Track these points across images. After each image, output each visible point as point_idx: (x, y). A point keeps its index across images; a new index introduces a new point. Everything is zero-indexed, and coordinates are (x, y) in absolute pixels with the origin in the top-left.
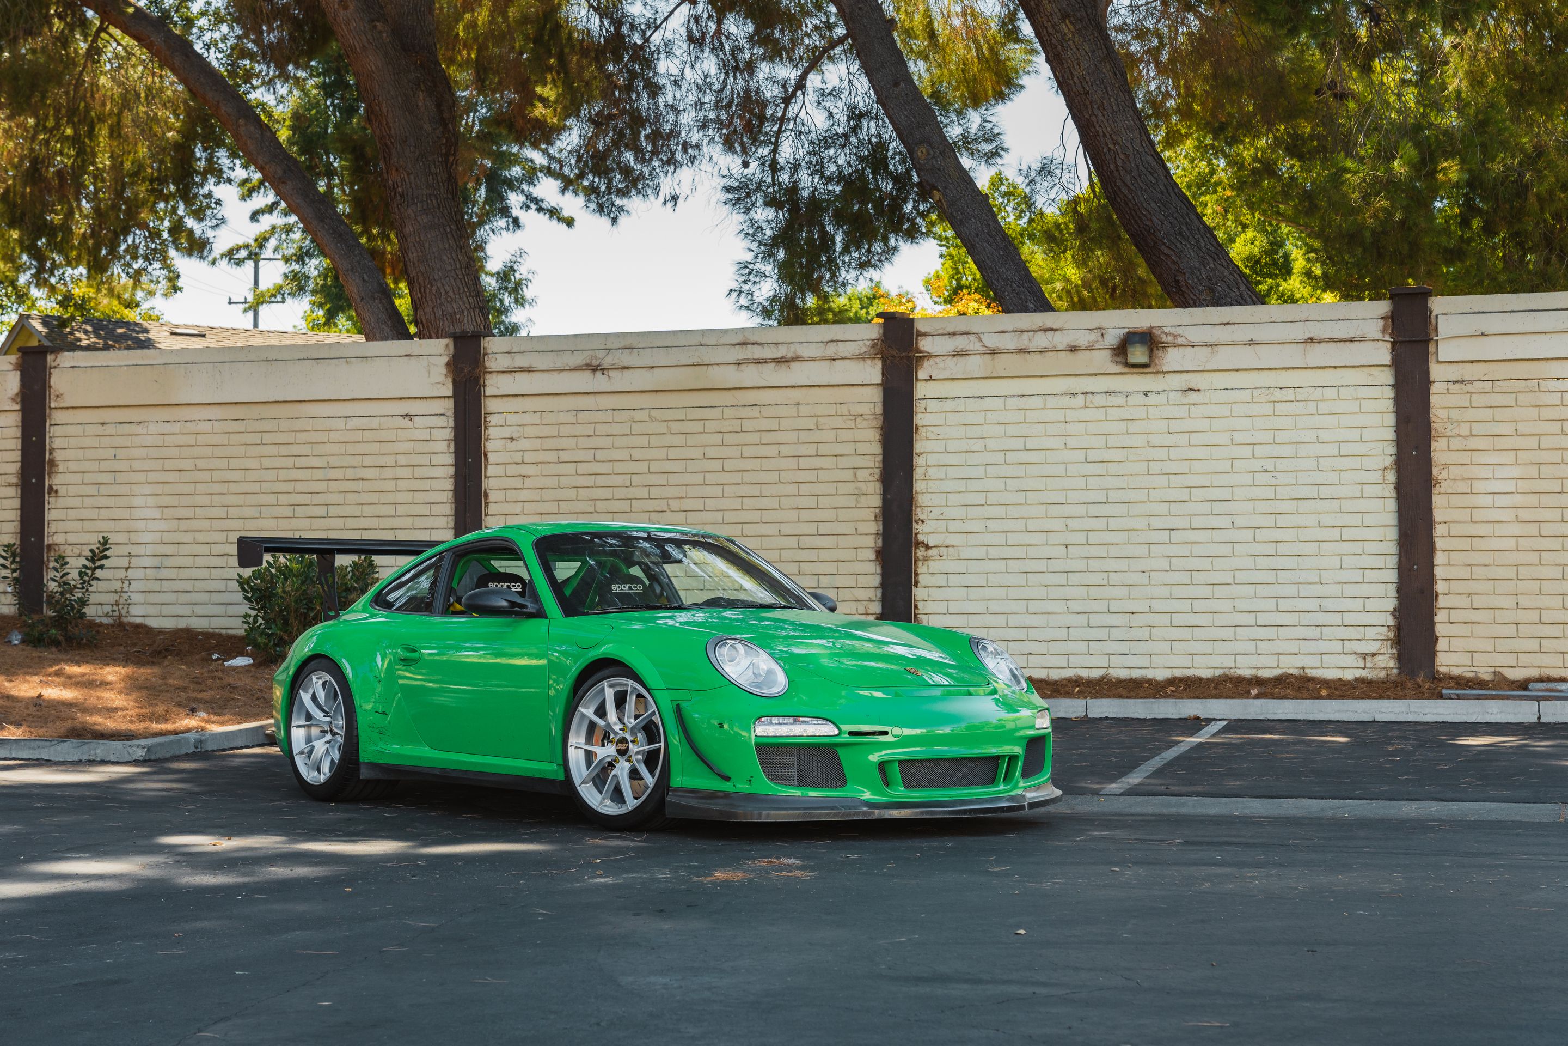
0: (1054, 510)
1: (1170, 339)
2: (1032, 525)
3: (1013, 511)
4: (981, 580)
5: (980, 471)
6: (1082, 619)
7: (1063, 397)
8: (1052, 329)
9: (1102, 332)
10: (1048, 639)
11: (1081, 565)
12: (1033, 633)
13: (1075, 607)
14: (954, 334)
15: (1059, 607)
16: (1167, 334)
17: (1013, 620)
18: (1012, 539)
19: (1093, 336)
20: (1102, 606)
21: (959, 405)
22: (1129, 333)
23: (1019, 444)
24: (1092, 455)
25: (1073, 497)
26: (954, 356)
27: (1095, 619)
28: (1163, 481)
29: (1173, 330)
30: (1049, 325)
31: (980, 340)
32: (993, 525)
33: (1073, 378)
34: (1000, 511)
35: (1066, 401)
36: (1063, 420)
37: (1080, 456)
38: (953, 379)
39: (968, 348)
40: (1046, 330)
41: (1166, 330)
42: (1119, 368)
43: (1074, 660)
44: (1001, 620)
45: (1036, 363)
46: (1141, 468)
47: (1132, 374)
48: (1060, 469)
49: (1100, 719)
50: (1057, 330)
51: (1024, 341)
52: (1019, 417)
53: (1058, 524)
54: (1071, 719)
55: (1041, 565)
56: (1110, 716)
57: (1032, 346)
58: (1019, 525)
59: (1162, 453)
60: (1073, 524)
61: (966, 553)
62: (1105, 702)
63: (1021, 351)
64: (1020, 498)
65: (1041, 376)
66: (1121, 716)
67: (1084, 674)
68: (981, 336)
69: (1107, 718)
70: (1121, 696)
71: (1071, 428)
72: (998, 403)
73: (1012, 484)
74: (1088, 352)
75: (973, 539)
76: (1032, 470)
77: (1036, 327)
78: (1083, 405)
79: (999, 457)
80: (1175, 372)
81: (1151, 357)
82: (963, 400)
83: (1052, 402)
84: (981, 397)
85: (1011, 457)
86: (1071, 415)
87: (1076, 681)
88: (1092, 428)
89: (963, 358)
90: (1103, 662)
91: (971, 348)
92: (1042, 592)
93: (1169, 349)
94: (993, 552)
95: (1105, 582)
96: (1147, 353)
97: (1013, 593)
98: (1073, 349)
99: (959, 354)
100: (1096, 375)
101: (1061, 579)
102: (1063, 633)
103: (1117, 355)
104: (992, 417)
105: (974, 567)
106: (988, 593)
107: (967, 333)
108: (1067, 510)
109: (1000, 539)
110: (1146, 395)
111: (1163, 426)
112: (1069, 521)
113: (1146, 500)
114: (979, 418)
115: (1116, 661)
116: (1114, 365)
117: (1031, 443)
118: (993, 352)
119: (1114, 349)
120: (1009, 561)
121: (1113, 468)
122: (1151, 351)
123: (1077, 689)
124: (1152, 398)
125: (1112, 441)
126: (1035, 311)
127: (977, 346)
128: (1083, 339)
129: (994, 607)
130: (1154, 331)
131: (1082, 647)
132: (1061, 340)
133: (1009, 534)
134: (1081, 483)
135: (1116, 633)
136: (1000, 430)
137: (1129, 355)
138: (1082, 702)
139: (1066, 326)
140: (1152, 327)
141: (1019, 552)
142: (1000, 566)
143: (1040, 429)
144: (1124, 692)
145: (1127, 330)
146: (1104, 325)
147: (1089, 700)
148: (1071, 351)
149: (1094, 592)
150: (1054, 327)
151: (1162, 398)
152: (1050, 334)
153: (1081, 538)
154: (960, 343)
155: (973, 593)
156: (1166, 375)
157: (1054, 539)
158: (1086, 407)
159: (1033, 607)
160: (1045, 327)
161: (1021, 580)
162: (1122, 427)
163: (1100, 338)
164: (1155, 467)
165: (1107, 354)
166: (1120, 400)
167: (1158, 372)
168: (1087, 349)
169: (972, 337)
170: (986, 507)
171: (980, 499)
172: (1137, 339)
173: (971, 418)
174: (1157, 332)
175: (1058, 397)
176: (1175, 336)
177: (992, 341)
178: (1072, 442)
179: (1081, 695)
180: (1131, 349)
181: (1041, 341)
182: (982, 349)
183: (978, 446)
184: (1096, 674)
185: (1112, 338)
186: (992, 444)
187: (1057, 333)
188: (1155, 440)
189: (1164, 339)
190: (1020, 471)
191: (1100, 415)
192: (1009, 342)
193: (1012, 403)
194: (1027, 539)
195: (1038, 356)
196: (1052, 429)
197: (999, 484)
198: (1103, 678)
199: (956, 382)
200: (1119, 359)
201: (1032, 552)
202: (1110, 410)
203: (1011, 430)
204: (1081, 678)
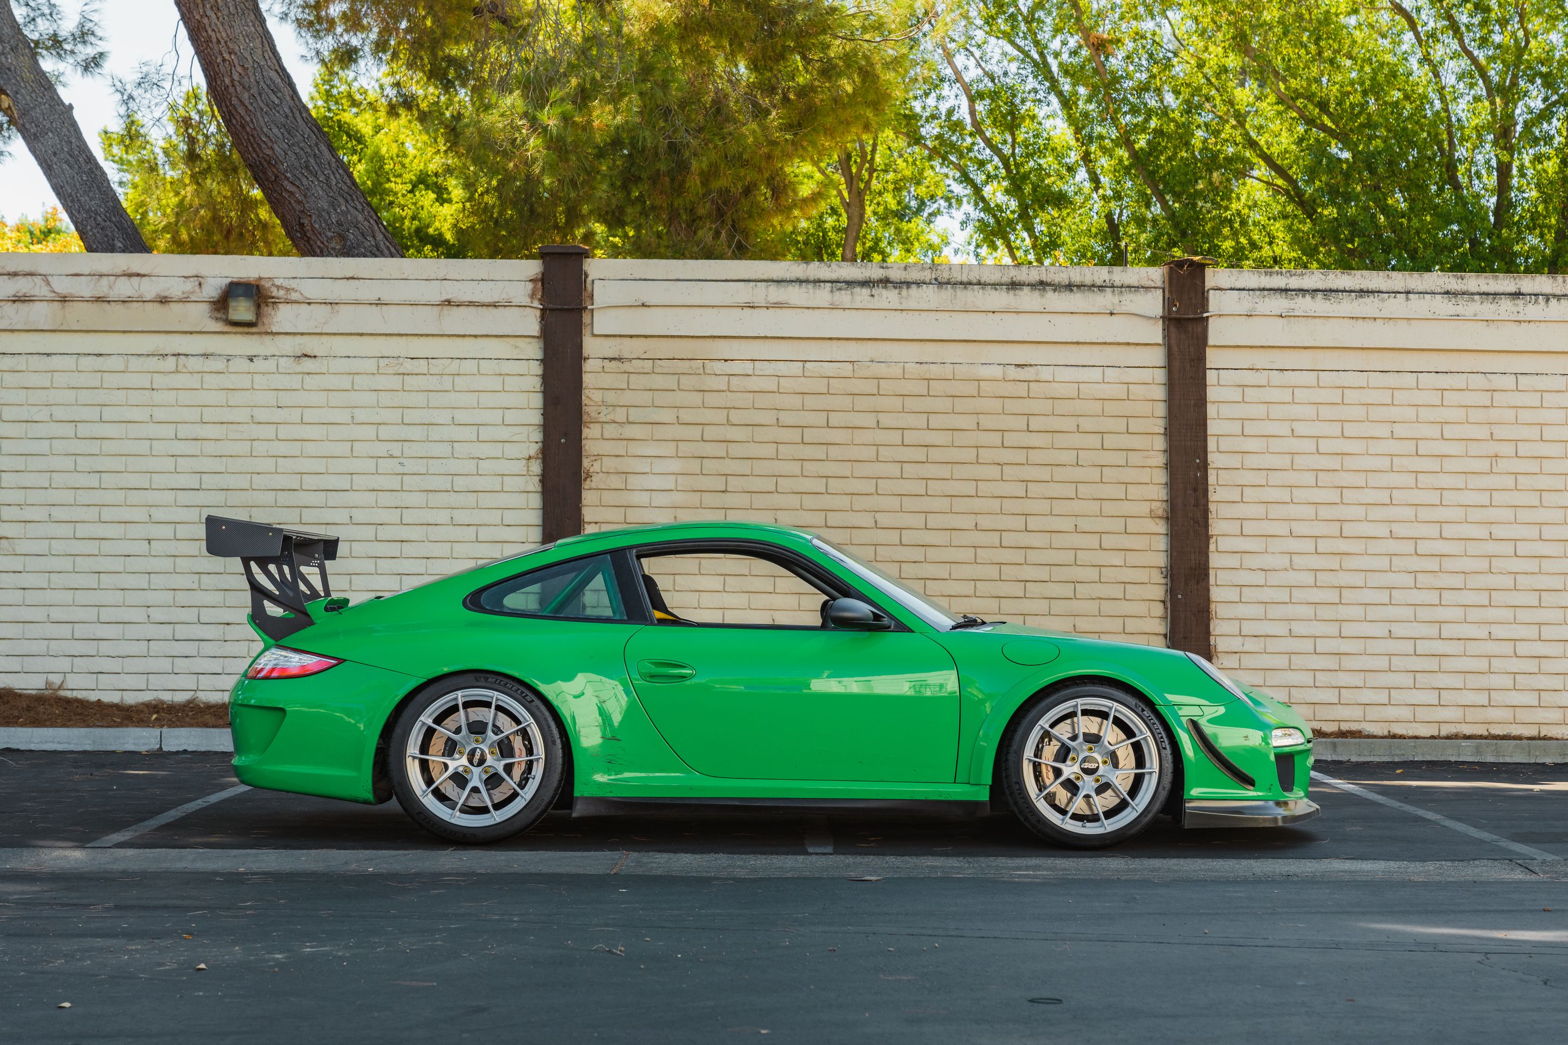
0: (135, 497)
1: (282, 293)
2: (107, 514)
3: (84, 497)
4: (41, 581)
5: (44, 446)
6: (167, 631)
7: (150, 358)
8: (138, 275)
9: (199, 280)
10: (124, 655)
11: (167, 564)
12: (105, 647)
13: (157, 615)
14: (15, 274)
15: (137, 615)
16: (278, 287)
17: (80, 631)
18: (82, 531)
19: (190, 285)
20: (190, 615)
21: (20, 363)
22: (232, 284)
23: (93, 413)
24: (184, 431)
25: (159, 481)
26: (14, 301)
27: (182, 632)
28: (269, 465)
29: (286, 283)
30: (135, 269)
31: (48, 284)
32: (58, 513)
33: (163, 337)
34: (68, 496)
35: (154, 363)
36: (149, 386)
37: (168, 431)
38: (12, 331)
39: (32, 293)
40: (130, 275)
41: (278, 282)
42: (219, 326)
43: (155, 681)
44: (65, 630)
45: (115, 315)
46: (244, 448)
47: (236, 333)
48: (144, 447)
49: (178, 752)
50: (144, 276)
51: (103, 288)
52: (94, 381)
53: (139, 514)
54: (139, 753)
55: (117, 565)
56: (190, 749)
57: (113, 295)
58: (92, 514)
59: (269, 431)
60: (159, 514)
61: (23, 547)
62: (183, 731)
63: (99, 300)
64: (93, 481)
65: (124, 332)
66: (203, 749)
67: (167, 697)
68: (50, 278)
69: (185, 751)
70: (206, 725)
71: (158, 397)
72: (69, 362)
73: (83, 463)
74: (181, 304)
75: (33, 530)
76: (109, 447)
77: (119, 271)
78: (174, 369)
79: (68, 430)
80: (286, 334)
81: (258, 315)
82: (25, 357)
83: (135, 364)
84: (48, 355)
85: (83, 430)
86: (159, 381)
87: (155, 707)
88: (184, 397)
89: (26, 304)
90: (189, 682)
91: (37, 293)
92: (118, 597)
93: (281, 306)
94: (58, 546)
95: (195, 586)
96: (253, 309)
97: (81, 597)
98: (163, 301)
99: (18, 299)
100: (191, 333)
101: (142, 581)
102: (141, 648)
103: (217, 310)
104: (60, 379)
105: (32, 564)
106: (50, 596)
107: (32, 274)
108: (151, 497)
109: (66, 530)
110: (251, 360)
111: (270, 398)
112: (153, 511)
113: (247, 487)
114: (44, 380)
115: (205, 682)
116: (214, 321)
117: (108, 414)
118: (64, 300)
119: (214, 303)
120: (77, 558)
121: (210, 448)
122: (258, 307)
123: (155, 716)
124: (259, 365)
125: (209, 414)
126: (124, 251)
127: (44, 292)
128: (176, 288)
129: (57, 614)
130: (263, 283)
131: (165, 665)
132: (149, 289)
133: (77, 524)
134: (169, 464)
135: (208, 649)
136: (70, 396)
137: (230, 311)
138: (156, 732)
139: (156, 272)
140: (260, 278)
141: (91, 547)
142: (66, 564)
143: (120, 396)
144: (211, 720)
145: (229, 280)
146: (203, 272)
147: (165, 730)
148: (161, 302)
149: (182, 598)
150: (142, 272)
151: (270, 365)
152: (135, 280)
153: (167, 531)
154: (22, 286)
155: (31, 597)
156: (277, 338)
157: (133, 531)
158: (177, 371)
159: (106, 615)
160: (130, 271)
161: (92, 581)
162: (220, 397)
163: (197, 289)
164: (260, 448)
165: (205, 308)
166: (219, 365)
167: (267, 333)
168: (180, 301)
169: (38, 280)
170: (50, 491)
171: (43, 480)
172: (240, 291)
173: (34, 380)
174: (267, 284)
175: (143, 359)
176: (288, 290)
177: (63, 286)
178: (160, 414)
179: (159, 723)
180: (232, 304)
181: (124, 288)
182: (50, 296)
183: (42, 415)
184: (181, 698)
185: (212, 289)
186: (60, 413)
187: (144, 279)
188: (261, 415)
189: (275, 292)
190: (94, 447)
191: (194, 381)
192: (84, 288)
193: (86, 362)
194: (101, 531)
195: (119, 307)
196: (135, 397)
197: (68, 463)
198: (190, 702)
199: (16, 335)
200: (219, 315)
201: (107, 547)
202: (207, 378)
203: (84, 396)
204: (162, 702)
